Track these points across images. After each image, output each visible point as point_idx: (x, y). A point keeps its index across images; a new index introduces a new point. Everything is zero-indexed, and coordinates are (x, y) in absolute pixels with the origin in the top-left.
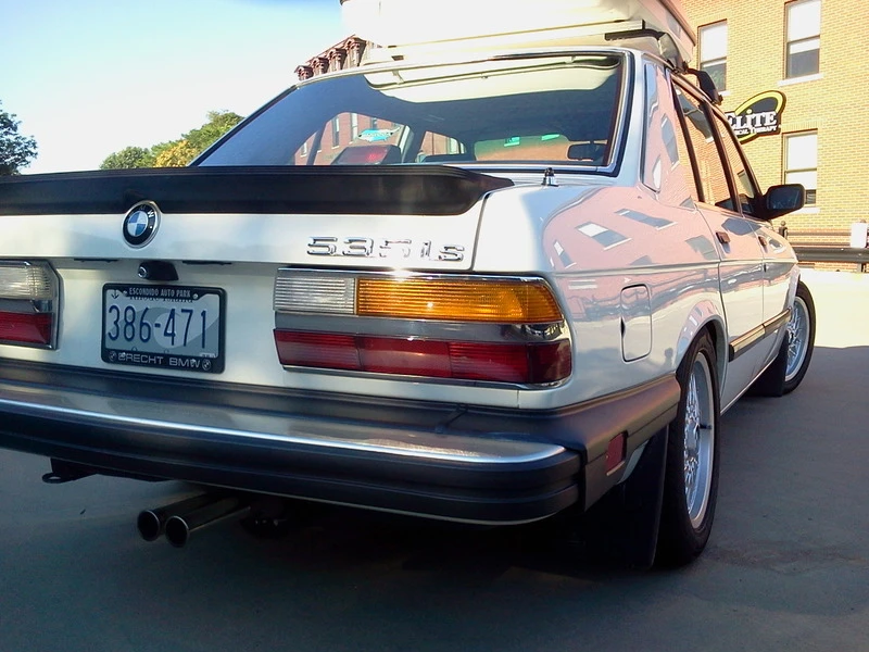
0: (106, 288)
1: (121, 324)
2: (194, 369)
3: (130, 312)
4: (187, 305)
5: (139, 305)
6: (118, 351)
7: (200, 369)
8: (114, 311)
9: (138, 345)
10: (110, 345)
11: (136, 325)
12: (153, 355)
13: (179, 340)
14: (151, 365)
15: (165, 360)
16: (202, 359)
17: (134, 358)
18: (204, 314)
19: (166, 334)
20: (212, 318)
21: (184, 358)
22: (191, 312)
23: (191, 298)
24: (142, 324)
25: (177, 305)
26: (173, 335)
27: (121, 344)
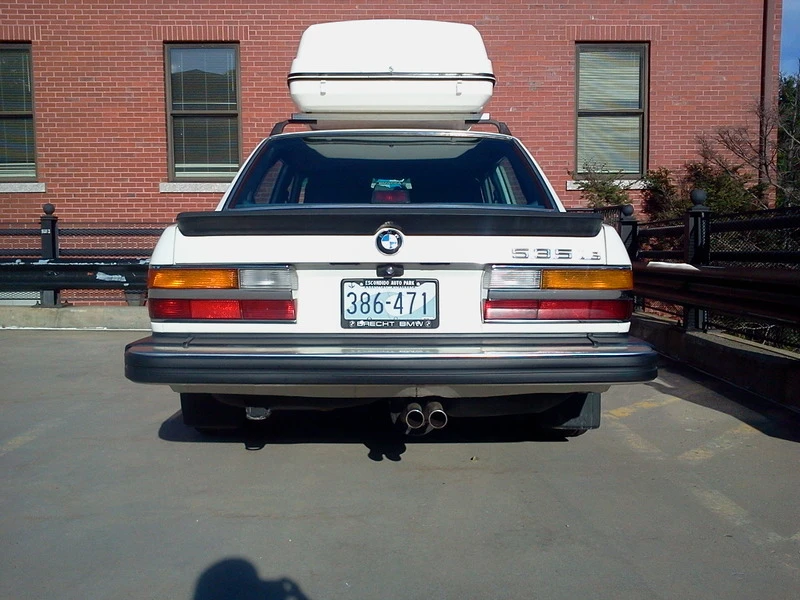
0: (343, 283)
1: (359, 303)
2: (419, 327)
3: (365, 296)
4: (411, 290)
5: (373, 291)
6: (356, 321)
7: (424, 327)
8: (352, 296)
9: (372, 315)
10: (347, 316)
11: (371, 303)
12: (385, 321)
13: (406, 310)
14: (385, 327)
15: (396, 324)
16: (424, 321)
17: (371, 324)
18: (424, 294)
19: (395, 307)
20: (431, 296)
21: (410, 321)
22: (415, 294)
23: (415, 285)
24: (375, 303)
25: (404, 290)
26: (401, 308)
27: (358, 315)
